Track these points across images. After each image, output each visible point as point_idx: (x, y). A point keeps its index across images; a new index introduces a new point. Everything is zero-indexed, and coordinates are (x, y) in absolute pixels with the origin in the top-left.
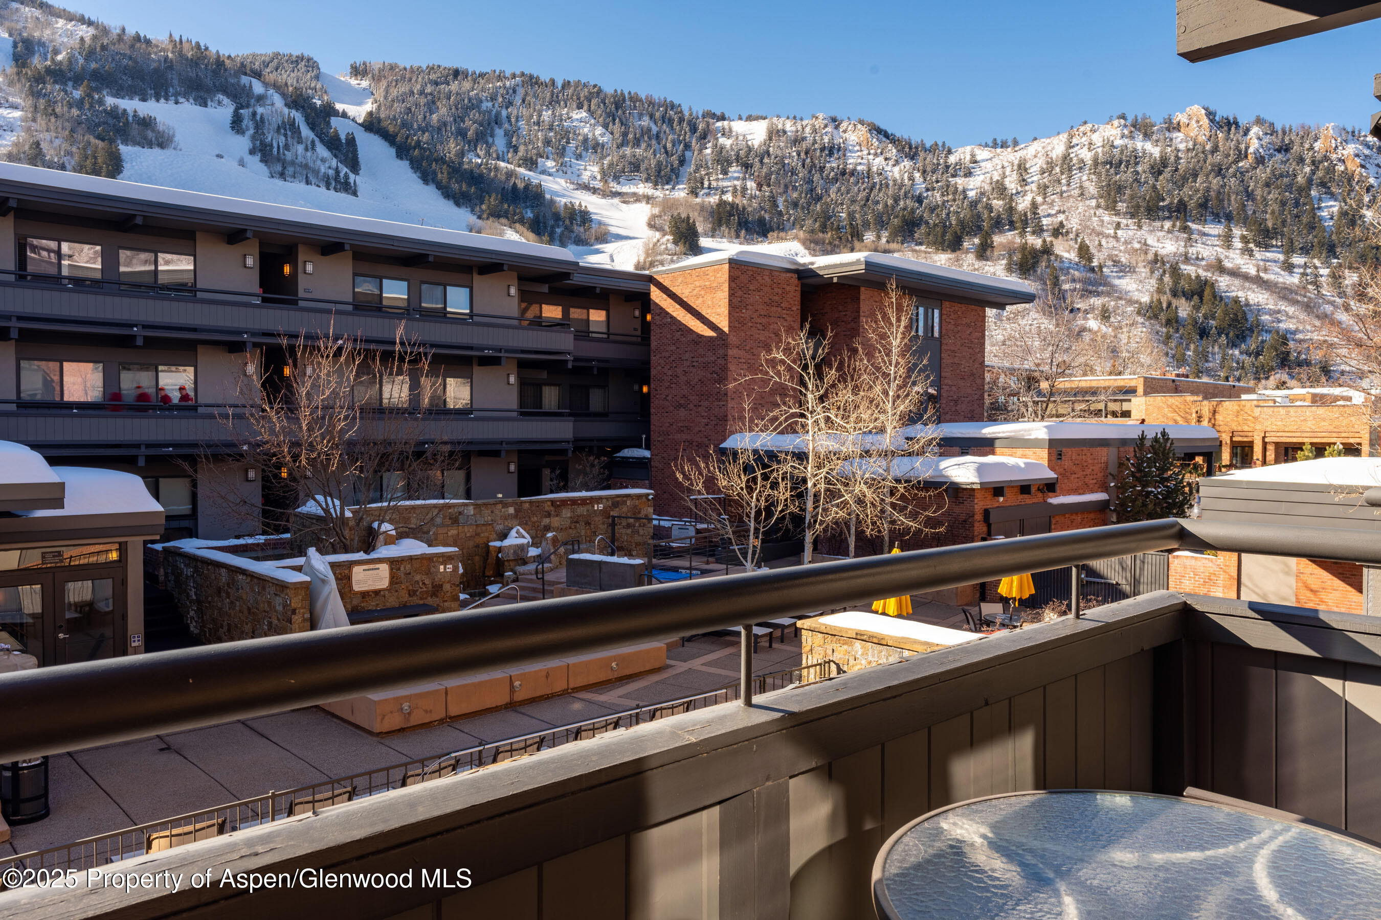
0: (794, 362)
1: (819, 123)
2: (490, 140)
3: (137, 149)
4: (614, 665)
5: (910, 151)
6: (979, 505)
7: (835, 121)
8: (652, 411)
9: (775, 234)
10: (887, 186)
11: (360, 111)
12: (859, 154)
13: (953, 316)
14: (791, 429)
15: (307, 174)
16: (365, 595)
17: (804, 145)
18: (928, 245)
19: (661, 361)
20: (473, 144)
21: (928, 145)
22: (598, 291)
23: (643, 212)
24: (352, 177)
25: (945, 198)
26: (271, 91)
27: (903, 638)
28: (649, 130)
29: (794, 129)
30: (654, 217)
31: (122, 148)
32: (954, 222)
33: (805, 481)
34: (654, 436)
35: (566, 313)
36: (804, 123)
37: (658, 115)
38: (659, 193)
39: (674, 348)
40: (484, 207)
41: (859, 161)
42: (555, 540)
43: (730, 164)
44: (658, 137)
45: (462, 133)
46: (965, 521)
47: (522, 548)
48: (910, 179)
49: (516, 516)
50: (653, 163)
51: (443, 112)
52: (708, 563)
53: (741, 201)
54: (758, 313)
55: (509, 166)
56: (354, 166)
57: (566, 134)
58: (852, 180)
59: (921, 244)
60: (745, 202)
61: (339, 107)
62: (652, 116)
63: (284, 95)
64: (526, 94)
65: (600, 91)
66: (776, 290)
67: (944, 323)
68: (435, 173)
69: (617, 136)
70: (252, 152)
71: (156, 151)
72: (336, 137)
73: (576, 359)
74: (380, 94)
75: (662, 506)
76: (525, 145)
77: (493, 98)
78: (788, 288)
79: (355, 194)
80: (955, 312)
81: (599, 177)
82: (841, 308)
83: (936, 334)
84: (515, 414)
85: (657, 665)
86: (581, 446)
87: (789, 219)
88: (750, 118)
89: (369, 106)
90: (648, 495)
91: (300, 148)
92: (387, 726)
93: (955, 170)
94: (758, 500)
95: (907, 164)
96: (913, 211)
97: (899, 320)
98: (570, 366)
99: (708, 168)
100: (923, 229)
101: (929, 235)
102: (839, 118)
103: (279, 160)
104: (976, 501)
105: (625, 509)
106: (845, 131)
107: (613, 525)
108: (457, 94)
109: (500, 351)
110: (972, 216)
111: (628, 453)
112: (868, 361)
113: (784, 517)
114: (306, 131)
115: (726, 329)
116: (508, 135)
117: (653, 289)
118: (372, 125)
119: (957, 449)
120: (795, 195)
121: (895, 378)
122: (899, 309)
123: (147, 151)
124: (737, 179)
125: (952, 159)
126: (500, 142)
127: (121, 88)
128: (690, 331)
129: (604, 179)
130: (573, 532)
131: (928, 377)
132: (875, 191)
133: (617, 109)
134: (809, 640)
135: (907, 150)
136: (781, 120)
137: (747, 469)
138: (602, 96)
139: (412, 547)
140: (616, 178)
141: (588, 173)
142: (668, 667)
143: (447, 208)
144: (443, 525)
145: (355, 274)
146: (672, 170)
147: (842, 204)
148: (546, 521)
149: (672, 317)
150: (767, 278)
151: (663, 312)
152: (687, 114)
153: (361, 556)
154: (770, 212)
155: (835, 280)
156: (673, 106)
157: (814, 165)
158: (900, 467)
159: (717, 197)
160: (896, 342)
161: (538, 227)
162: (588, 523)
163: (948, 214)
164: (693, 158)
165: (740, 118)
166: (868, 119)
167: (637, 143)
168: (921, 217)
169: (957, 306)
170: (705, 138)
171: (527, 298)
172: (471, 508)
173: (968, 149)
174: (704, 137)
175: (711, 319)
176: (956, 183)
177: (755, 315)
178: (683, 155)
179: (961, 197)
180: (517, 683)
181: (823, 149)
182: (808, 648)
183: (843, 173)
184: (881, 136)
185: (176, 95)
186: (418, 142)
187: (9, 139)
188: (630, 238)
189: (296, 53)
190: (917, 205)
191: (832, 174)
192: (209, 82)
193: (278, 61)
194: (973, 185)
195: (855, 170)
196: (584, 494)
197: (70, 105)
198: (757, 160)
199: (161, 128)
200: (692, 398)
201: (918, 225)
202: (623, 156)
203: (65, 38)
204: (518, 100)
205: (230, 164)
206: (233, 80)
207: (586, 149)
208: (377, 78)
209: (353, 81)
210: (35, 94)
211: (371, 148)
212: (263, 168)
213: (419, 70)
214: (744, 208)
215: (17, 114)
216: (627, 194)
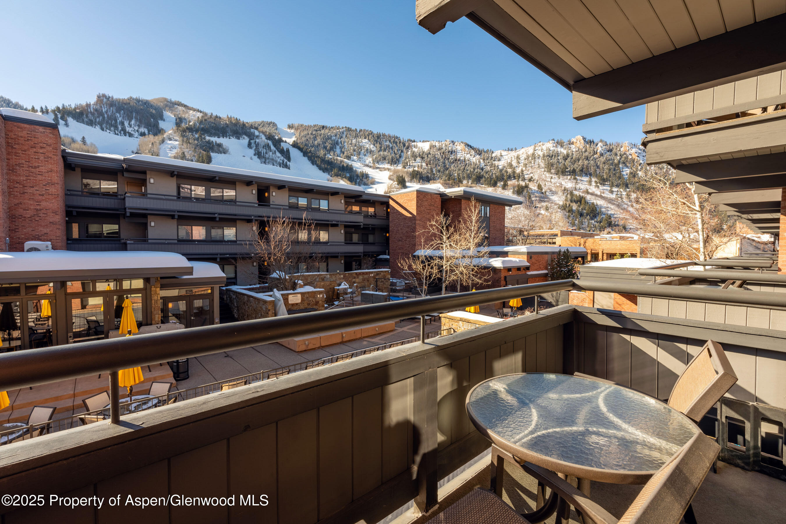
0: (439, 225)
1: (447, 143)
2: (335, 150)
3: (217, 154)
4: (377, 329)
5: (479, 152)
6: (503, 275)
8: (390, 242)
9: (432, 181)
10: (471, 164)
11: (291, 141)
12: (461, 153)
14: (438, 248)
15: (273, 162)
17: (442, 151)
18: (485, 184)
19: (393, 225)
20: (329, 151)
21: (485, 150)
22: (371, 201)
23: (387, 174)
24: (288, 163)
25: (491, 169)
26: (261, 134)
28: (389, 146)
29: (439, 145)
30: (390, 176)
31: (211, 154)
32: (494, 177)
33: (442, 266)
34: (390, 251)
35: (360, 209)
36: (442, 143)
37: (392, 141)
38: (392, 168)
39: (397, 221)
40: (333, 173)
41: (461, 156)
42: (357, 286)
43: (417, 157)
44: (392, 148)
45: (325, 148)
46: (498, 280)
47: (346, 289)
48: (479, 162)
49: (344, 278)
50: (390, 157)
51: (319, 140)
52: (409, 294)
53: (420, 170)
54: (426, 209)
55: (341, 159)
56: (289, 159)
57: (360, 148)
58: (459, 162)
60: (422, 170)
61: (284, 139)
62: (390, 141)
63: (265, 135)
64: (347, 134)
65: (372, 133)
66: (433, 201)
67: (491, 212)
68: (316, 161)
69: (378, 148)
70: (255, 155)
71: (223, 155)
72: (283, 149)
73: (364, 225)
74: (297, 134)
75: (393, 275)
76: (347, 151)
77: (336, 136)
78: (437, 200)
79: (289, 169)
80: (495, 208)
81: (372, 162)
82: (455, 207)
83: (488, 216)
84: (343, 243)
85: (392, 329)
86: (366, 254)
87: (437, 176)
88: (423, 141)
89: (294, 139)
90: (389, 271)
91: (271, 153)
92: (300, 349)
93: (495, 159)
94: (426, 273)
95: (478, 157)
96: (480, 173)
97: (475, 211)
98: (362, 227)
99: (409, 159)
101: (486, 181)
102: (454, 141)
103: (264, 157)
104: (502, 273)
105: (381, 276)
106: (456, 146)
107: (377, 281)
108: (324, 134)
110: (501, 175)
111: (381, 257)
112: (464, 225)
113: (435, 279)
114: (273, 148)
115: (415, 214)
116: (341, 148)
117: (390, 200)
118: (295, 145)
119: (495, 255)
120: (439, 168)
121: (474, 231)
122: (475, 207)
123: (220, 155)
124: (419, 162)
125: (494, 155)
126: (338, 151)
127: (211, 134)
128: (403, 215)
129: (374, 163)
130: (363, 284)
131: (485, 230)
132: (467, 166)
133: (378, 139)
134: (444, 321)
135: (478, 152)
136: (434, 142)
137: (423, 262)
138: (373, 134)
139: (309, 289)
140: (378, 162)
141: (368, 161)
142: (396, 330)
143: (320, 173)
144: (319, 281)
145: (289, 196)
146: (397, 159)
147: (455, 171)
148: (354, 280)
149: (397, 210)
151: (394, 209)
152: (402, 140)
153: (291, 292)
154: (431, 174)
155: (453, 197)
156: (397, 138)
157: (446, 157)
158: (475, 261)
159: (412, 169)
160: (474, 218)
161: (351, 180)
162: (368, 281)
163: (492, 174)
164: (404, 155)
165: (420, 142)
166: (465, 141)
167: (385, 150)
168: (483, 175)
169: (495, 206)
171: (347, 203)
172: (329, 275)
173: (499, 151)
174: (408, 148)
175: (411, 211)
176: (495, 163)
178: (401, 154)
179: (497, 168)
180: (344, 335)
181: (449, 152)
182: (444, 324)
183: (456, 160)
184: (469, 147)
185: (229, 136)
186: (310, 151)
187: (174, 151)
188: (382, 183)
189: (269, 121)
190: (481, 171)
191: (452, 160)
192: (240, 131)
193: (263, 124)
194: (501, 164)
195: (460, 159)
196: (367, 271)
197: (194, 140)
198: (426, 156)
199: (224, 147)
200: (404, 238)
201: (482, 178)
202: (380, 155)
203: (193, 117)
204: (344, 136)
205: (247, 159)
206: (248, 131)
207: (367, 153)
208: (297, 129)
209: (289, 130)
210: (183, 136)
211: (295, 153)
212: (258, 160)
213: (311, 126)
214: (422, 172)
215: (177, 143)
216: (381, 168)
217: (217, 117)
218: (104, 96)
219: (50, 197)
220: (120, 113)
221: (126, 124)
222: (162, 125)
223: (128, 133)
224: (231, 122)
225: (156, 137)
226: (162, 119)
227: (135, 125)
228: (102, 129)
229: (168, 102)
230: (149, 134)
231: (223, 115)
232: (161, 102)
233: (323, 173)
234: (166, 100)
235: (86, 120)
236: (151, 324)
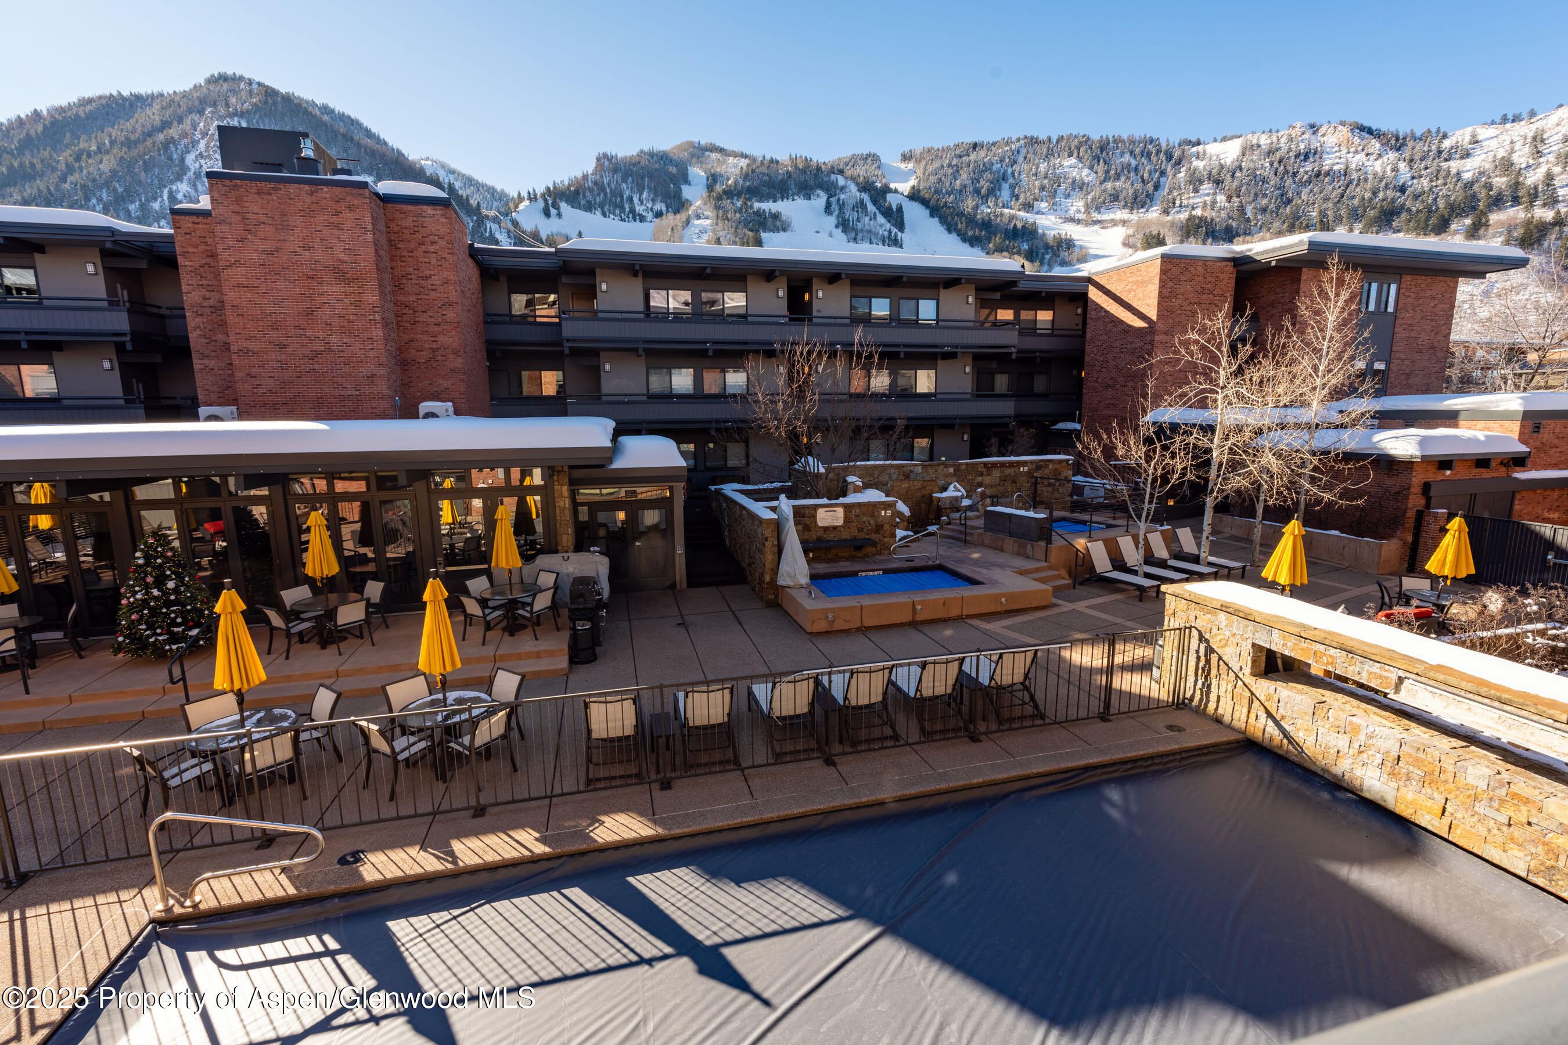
0: (1209, 341)
1: (1298, 131)
2: (998, 193)
3: (771, 234)
4: (1003, 600)
5: (1397, 143)
6: (1417, 479)
7: (1314, 128)
8: (1085, 391)
9: (1241, 239)
10: (1366, 180)
11: (905, 187)
12: (1338, 154)
13: (1414, 289)
14: (1203, 404)
15: (871, 237)
16: (826, 529)
17: (1278, 155)
18: (1408, 231)
19: (1095, 349)
20: (985, 198)
21: (1418, 134)
22: (1043, 294)
23: (1119, 233)
24: (899, 234)
25: (1434, 184)
26: (849, 182)
27: (1275, 616)
28: (1129, 165)
29: (1269, 141)
30: (1128, 237)
31: (762, 234)
32: (1441, 206)
33: (1209, 451)
34: (1085, 412)
35: (1017, 315)
36: (1280, 135)
37: (1137, 151)
38: (1134, 217)
39: (1105, 337)
40: (991, 245)
41: (1337, 160)
42: (983, 495)
43: (1201, 182)
44: (1136, 169)
45: (977, 192)
46: (1398, 493)
47: (956, 499)
48: (1393, 170)
49: (955, 475)
50: (1131, 192)
51: (964, 177)
52: (1114, 519)
53: (1209, 214)
54: (1188, 302)
55: (1012, 212)
56: (901, 227)
57: (1057, 180)
58: (1327, 180)
59: (1399, 231)
60: (1214, 214)
61: (892, 186)
62: (1132, 153)
63: (857, 184)
64: (1028, 152)
65: (1088, 139)
66: (1209, 279)
67: (1402, 297)
68: (956, 224)
69: (1100, 174)
70: (837, 227)
71: (782, 233)
72: (890, 208)
73: (1019, 352)
74: (920, 173)
75: (1078, 469)
76: (1025, 192)
77: (1002, 161)
78: (1222, 276)
79: (901, 247)
80: (1417, 285)
81: (1083, 210)
82: (1278, 290)
83: (1390, 309)
84: (969, 396)
85: (1044, 604)
86: (1023, 420)
87: (1256, 224)
88: (1224, 139)
89: (913, 182)
90: (1068, 460)
91: (867, 219)
92: (816, 628)
93: (1450, 154)
94: (1155, 469)
95: (1392, 156)
96: (1393, 201)
97: (1337, 295)
98: (1014, 356)
99: (1180, 189)
100: (1404, 216)
101: (1410, 221)
102: (1318, 124)
103: (853, 229)
104: (1414, 474)
105: (1047, 471)
106: (1323, 135)
107: (1036, 484)
108: (975, 162)
109: (957, 347)
110: (1466, 197)
111: (1062, 426)
112: (1298, 338)
113: (1182, 484)
114: (871, 207)
115: (1154, 318)
116: (1012, 187)
117: (1091, 288)
118: (915, 196)
119: (1401, 421)
120: (1265, 201)
121: (1328, 352)
122: (1340, 282)
123: (776, 234)
124: (1208, 195)
125: (1447, 144)
126: (1005, 194)
127: (762, 196)
128: (1122, 322)
129: (1087, 211)
130: (1001, 489)
131: (1368, 350)
132: (1352, 187)
133: (1102, 152)
134: (1173, 604)
135: (1393, 142)
136: (1256, 136)
137: (1148, 441)
138: (1089, 143)
139: (874, 495)
140: (1098, 209)
141: (1074, 208)
142: (1055, 605)
143: (965, 247)
144: (898, 480)
145: (852, 297)
146: (1147, 196)
147: (1314, 204)
148: (979, 479)
149: (1106, 311)
150: (1200, 269)
151: (1099, 308)
152: (1164, 145)
153: (825, 501)
154: (1238, 220)
155: (1273, 264)
156: (1151, 141)
157: (1287, 172)
158: (1326, 439)
159: (1187, 213)
160: (1332, 317)
161: (1030, 256)
162: (1014, 482)
163: (1435, 199)
164: (1167, 183)
165: (1215, 141)
166: (1351, 119)
167: (1117, 177)
168: (1402, 206)
169: (1421, 279)
170: (1179, 164)
171: (983, 303)
172: (920, 468)
173: (1469, 131)
174: (1179, 162)
175: (1141, 310)
176: (1449, 167)
177: (1185, 304)
178: (1158, 182)
179: (1454, 179)
180: (919, 607)
181: (1297, 156)
182: (1170, 612)
183: (1318, 175)
184: (1363, 134)
185: (793, 195)
186: (946, 202)
187: (705, 237)
188: (1106, 257)
189: (865, 152)
190: (1398, 194)
191: (1306, 177)
192: (812, 183)
193: (854, 160)
194: (1468, 169)
195: (1331, 170)
196: (1012, 458)
197: (735, 212)
198: (1228, 175)
199: (784, 218)
200: (1121, 380)
201: (1398, 214)
202: (1105, 191)
203: (732, 169)
204: (1021, 158)
205: (824, 236)
206: (826, 179)
207: (1074, 189)
208: (918, 161)
209: (903, 166)
210: (717, 208)
211: (914, 212)
212: (843, 237)
213: (949, 149)
214: (1212, 220)
215: (708, 222)
216: (1105, 221)
217: (772, 161)
218: (605, 155)
219: (448, 327)
220: (626, 182)
221: (636, 200)
222: (687, 192)
223: (639, 215)
224: (796, 167)
225: (678, 216)
226: (687, 182)
227: (648, 200)
228: (604, 215)
229: (694, 147)
230: (668, 211)
231: (782, 157)
232: (685, 150)
233: (970, 249)
234: (691, 144)
235: (583, 202)
236: (556, 552)
